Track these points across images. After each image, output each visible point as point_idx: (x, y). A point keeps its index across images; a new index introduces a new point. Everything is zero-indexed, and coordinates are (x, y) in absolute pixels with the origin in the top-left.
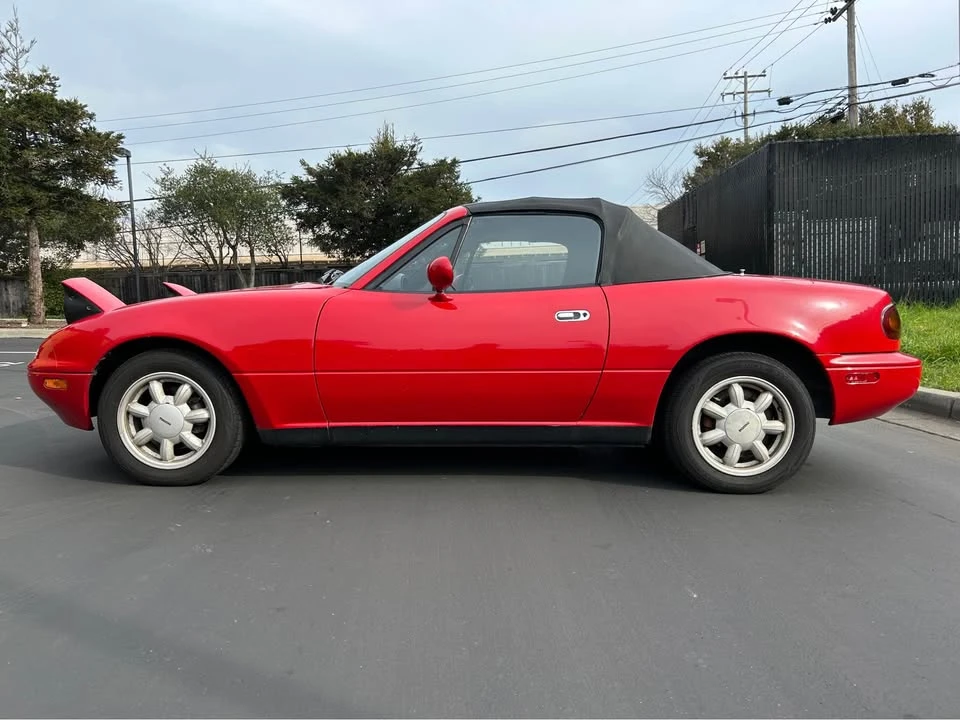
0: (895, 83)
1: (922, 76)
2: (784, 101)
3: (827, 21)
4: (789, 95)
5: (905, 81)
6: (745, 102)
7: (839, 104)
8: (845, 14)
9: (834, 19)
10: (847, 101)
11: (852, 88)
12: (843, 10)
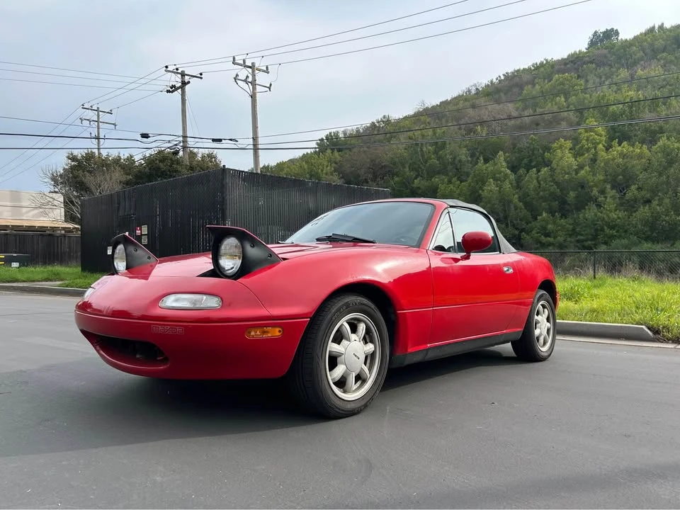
0: (214, 140)
1: (231, 140)
2: (145, 136)
3: (168, 91)
4: (148, 133)
5: (220, 140)
6: (98, 128)
7: (176, 145)
8: (180, 90)
9: (172, 92)
10: (181, 144)
11: (185, 137)
12: (178, 88)
